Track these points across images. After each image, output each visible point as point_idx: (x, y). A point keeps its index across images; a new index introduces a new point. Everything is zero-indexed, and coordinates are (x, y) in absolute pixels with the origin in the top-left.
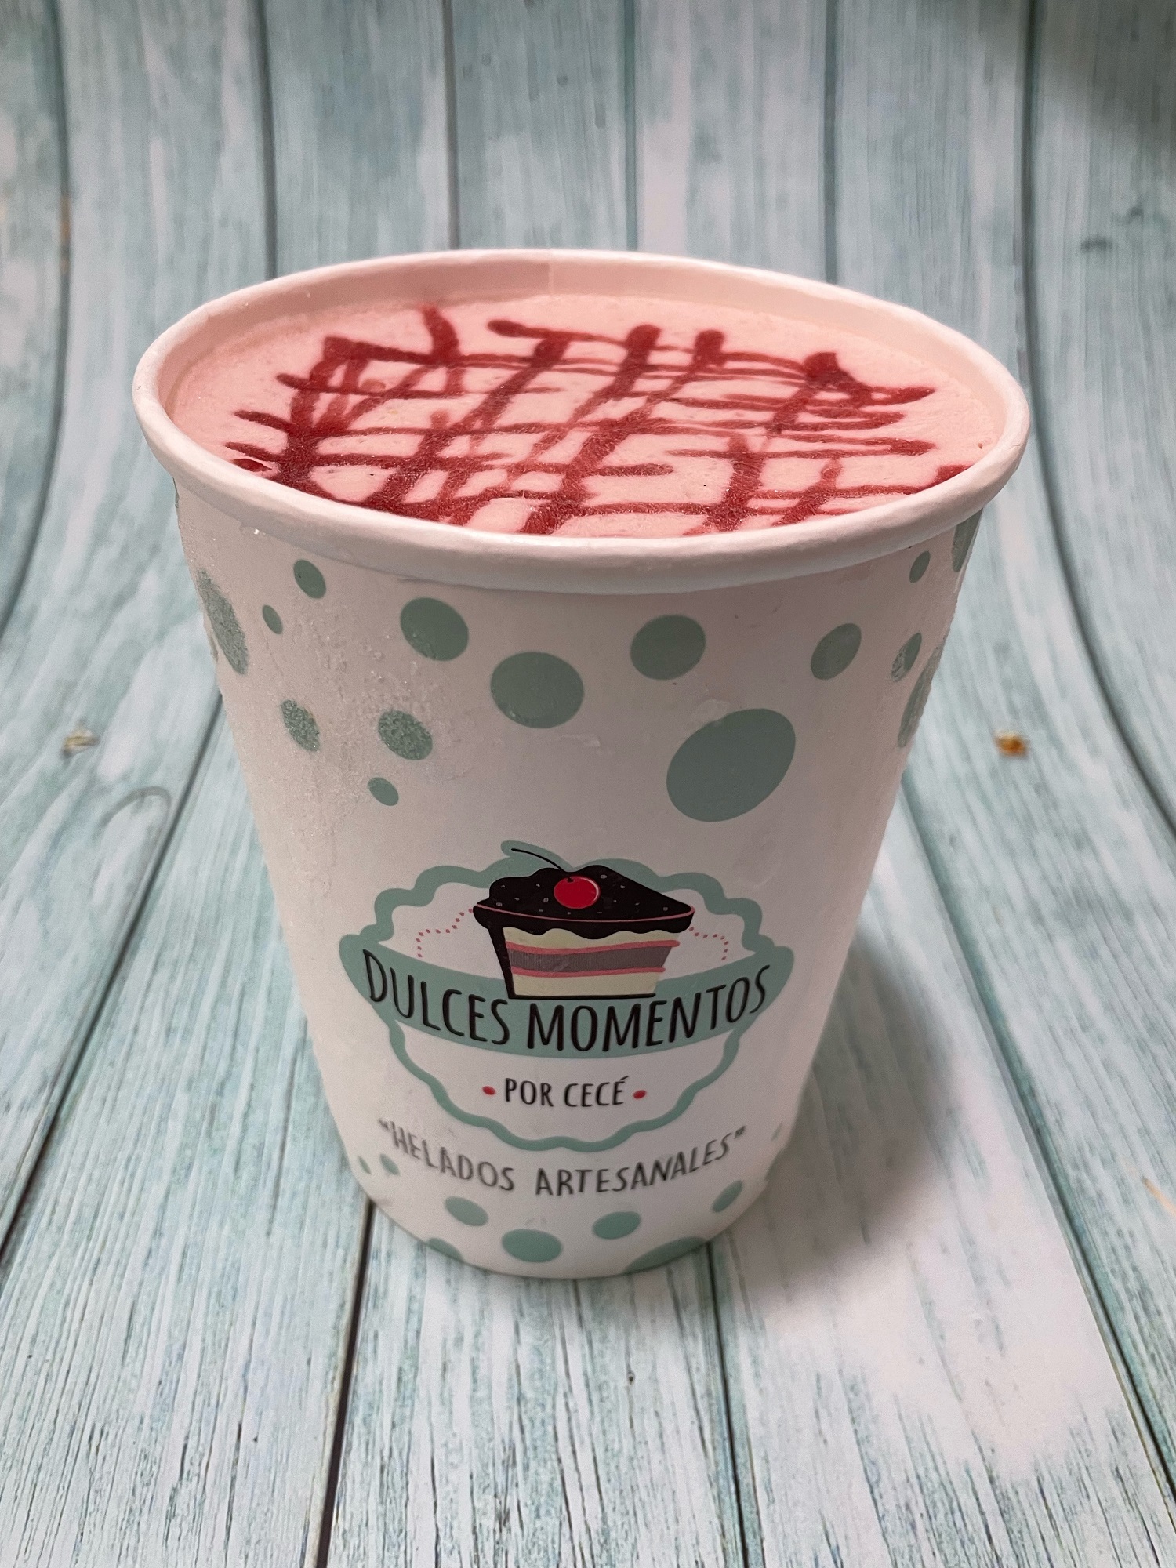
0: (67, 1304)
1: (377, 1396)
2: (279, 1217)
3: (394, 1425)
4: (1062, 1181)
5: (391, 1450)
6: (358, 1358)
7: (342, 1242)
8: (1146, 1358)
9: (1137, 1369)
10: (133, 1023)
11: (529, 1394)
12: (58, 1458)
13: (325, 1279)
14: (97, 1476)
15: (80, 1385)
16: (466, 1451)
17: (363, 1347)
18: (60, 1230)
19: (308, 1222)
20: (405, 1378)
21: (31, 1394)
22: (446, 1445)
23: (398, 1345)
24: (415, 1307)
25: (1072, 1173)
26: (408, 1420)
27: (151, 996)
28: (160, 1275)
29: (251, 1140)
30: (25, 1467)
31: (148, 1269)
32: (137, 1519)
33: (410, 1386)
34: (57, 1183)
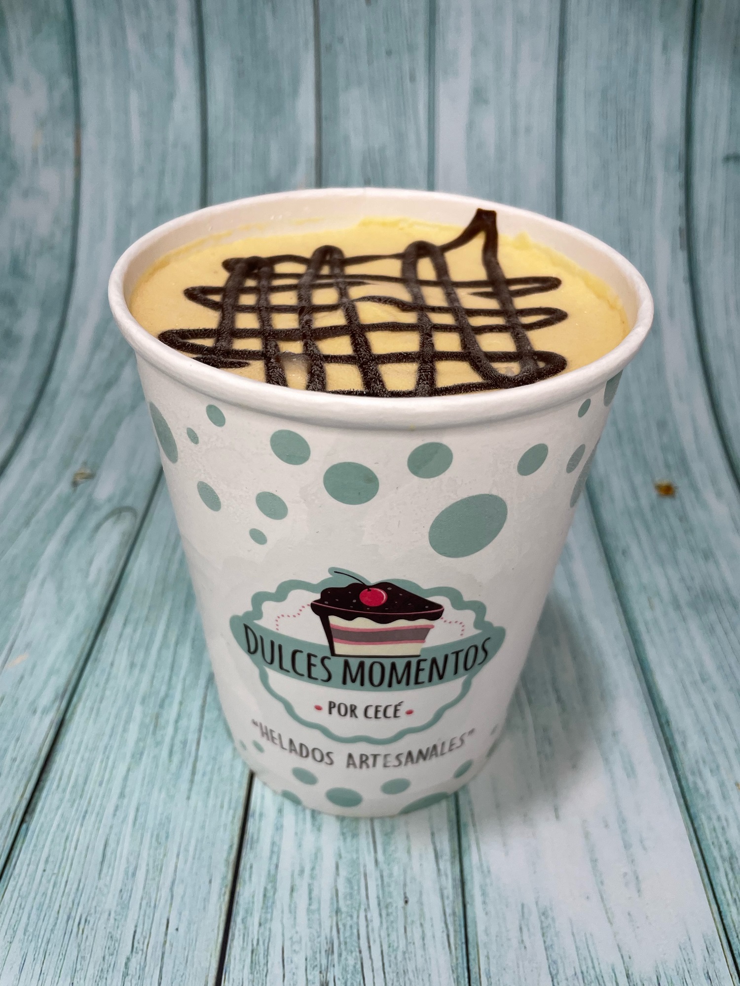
0: (67, 839)
1: (251, 905)
2: (195, 788)
3: (260, 925)
4: (683, 783)
5: (258, 940)
6: (240, 881)
7: (233, 805)
8: (731, 902)
9: (724, 908)
10: (110, 660)
11: (344, 909)
12: (59, 935)
13: (222, 829)
14: (82, 947)
15: (74, 890)
16: (303, 942)
17: (244, 873)
18: (64, 791)
19: (212, 792)
20: (268, 895)
21: (45, 894)
22: (291, 938)
23: (264, 874)
24: (276, 849)
25: (691, 778)
26: (269, 921)
27: (122, 644)
28: (123, 822)
29: (180, 737)
30: (40, 940)
31: (116, 817)
32: (105, 976)
33: (271, 901)
34: (63, 761)
